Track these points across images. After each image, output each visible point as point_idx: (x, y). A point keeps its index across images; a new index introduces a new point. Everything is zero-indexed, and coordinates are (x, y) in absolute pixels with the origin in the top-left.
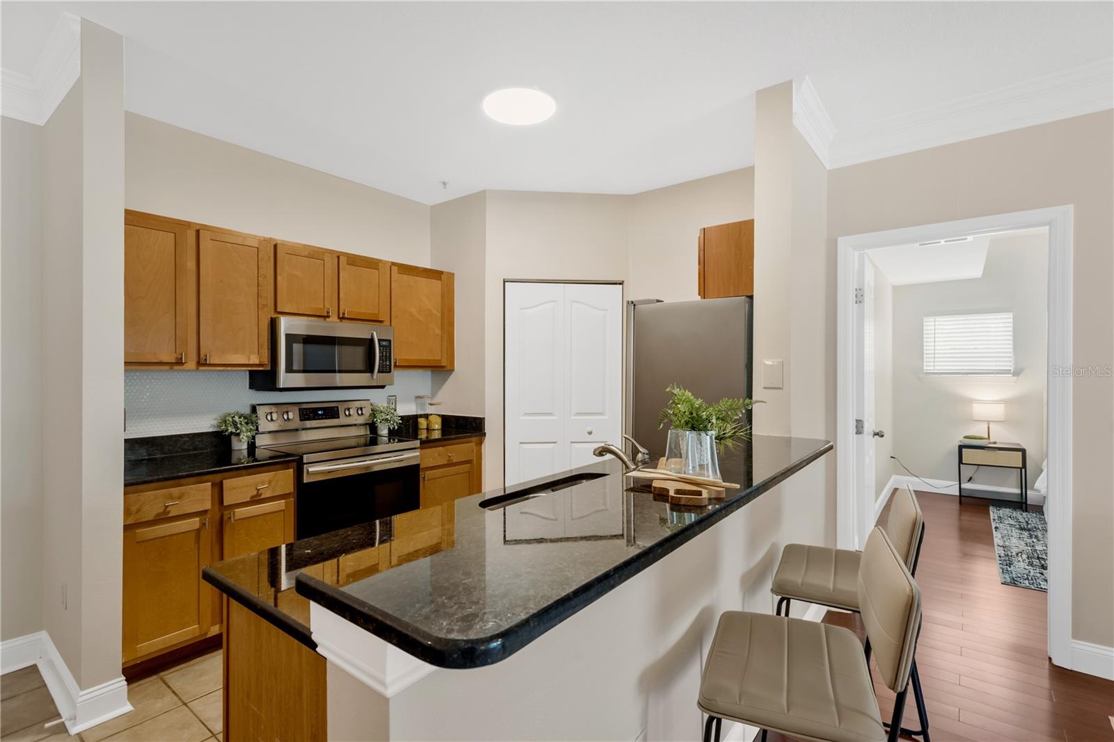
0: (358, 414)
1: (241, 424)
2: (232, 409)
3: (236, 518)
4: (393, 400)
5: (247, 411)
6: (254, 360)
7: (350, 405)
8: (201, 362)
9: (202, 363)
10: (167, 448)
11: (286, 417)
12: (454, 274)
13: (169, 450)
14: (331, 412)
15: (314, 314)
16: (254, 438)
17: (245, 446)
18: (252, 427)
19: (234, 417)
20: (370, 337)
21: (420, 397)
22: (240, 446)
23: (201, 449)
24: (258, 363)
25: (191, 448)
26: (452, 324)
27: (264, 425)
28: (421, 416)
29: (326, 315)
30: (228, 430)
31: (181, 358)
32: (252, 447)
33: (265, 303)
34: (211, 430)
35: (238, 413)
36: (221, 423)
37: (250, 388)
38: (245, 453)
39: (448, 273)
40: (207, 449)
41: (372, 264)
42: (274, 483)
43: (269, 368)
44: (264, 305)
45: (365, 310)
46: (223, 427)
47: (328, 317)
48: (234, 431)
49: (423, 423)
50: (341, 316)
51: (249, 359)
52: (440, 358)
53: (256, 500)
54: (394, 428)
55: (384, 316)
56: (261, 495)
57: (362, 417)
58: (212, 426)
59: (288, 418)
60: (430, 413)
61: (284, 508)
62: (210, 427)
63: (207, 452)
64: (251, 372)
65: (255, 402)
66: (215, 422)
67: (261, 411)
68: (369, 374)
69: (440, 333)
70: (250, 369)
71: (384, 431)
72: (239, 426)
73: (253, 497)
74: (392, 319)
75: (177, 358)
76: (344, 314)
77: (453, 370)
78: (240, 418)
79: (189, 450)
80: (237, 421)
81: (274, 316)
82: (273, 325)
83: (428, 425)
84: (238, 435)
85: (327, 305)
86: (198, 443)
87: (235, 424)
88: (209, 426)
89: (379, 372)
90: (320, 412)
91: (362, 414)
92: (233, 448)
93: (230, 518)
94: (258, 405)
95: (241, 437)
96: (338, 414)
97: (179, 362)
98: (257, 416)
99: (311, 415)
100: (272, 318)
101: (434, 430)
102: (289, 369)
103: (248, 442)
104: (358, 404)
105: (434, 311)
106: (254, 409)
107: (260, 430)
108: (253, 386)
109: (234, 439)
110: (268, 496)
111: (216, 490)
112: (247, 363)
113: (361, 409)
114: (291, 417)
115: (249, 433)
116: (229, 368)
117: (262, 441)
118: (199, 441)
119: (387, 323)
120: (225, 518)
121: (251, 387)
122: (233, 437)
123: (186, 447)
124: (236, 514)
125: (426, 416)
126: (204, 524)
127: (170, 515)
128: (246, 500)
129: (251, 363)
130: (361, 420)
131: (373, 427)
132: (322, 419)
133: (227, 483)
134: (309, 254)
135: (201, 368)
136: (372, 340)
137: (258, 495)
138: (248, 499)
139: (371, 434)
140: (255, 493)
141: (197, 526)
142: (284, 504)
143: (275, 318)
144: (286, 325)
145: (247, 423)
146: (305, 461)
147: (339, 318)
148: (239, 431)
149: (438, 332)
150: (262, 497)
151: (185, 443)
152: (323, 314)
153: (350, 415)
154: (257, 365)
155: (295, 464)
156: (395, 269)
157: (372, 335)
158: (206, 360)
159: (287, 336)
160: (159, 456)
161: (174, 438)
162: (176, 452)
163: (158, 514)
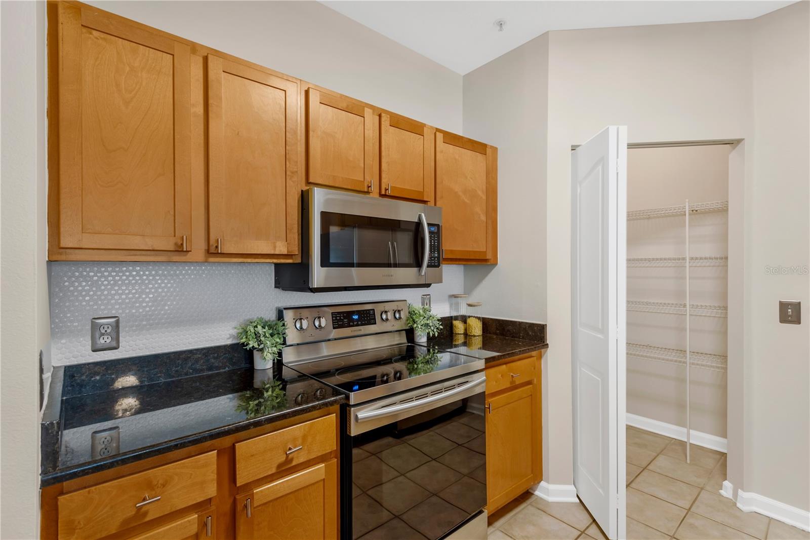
0: (395, 317)
1: (265, 336)
2: (255, 315)
3: (256, 504)
4: (426, 300)
5: (272, 316)
6: (281, 248)
7: (387, 307)
8: (212, 250)
9: (213, 252)
10: (174, 369)
11: (317, 324)
12: (497, 149)
13: (177, 371)
14: (367, 317)
15: (353, 188)
16: (280, 354)
17: (270, 365)
18: (278, 340)
19: (256, 327)
20: (417, 220)
21: (455, 296)
22: (264, 363)
23: (218, 368)
24: (286, 253)
25: (205, 367)
26: (495, 209)
27: (292, 336)
28: (456, 318)
29: (366, 190)
30: (248, 344)
31: (182, 244)
32: (278, 365)
33: (295, 170)
34: (229, 342)
35: (261, 319)
36: (241, 333)
37: (276, 287)
38: (270, 373)
39: (492, 147)
40: (225, 369)
41: (416, 128)
42: (310, 439)
43: (299, 260)
44: (293, 173)
45: (409, 185)
46: (243, 340)
47: (368, 193)
48: (256, 345)
49: (459, 327)
50: (383, 192)
51: (275, 247)
52: (485, 250)
53: (286, 468)
54: (434, 335)
55: (428, 196)
56: (292, 460)
57: (398, 322)
58: (232, 336)
59: (320, 326)
60: (468, 314)
61: (323, 477)
62: (228, 339)
63: (225, 372)
64: (277, 266)
65: (282, 305)
66: (234, 332)
67: (289, 316)
68: (415, 270)
69: (485, 219)
70: (275, 261)
71: (422, 338)
72: (263, 339)
73: (279, 466)
74: (437, 199)
75: (176, 244)
76: (386, 190)
77: (496, 264)
78: (263, 327)
79: (202, 370)
80: (260, 332)
81: (305, 188)
82: (305, 201)
83: (466, 330)
84: (262, 350)
85: (368, 178)
86: (213, 361)
87: (257, 335)
88: (228, 336)
89: (428, 266)
90: (356, 317)
91: (400, 318)
92: (255, 368)
93: (246, 506)
94: (285, 309)
95: (265, 353)
96: (375, 319)
97: (180, 250)
98: (284, 325)
99: (345, 320)
100: (302, 191)
101: (475, 336)
102: (325, 262)
103: (274, 360)
104: (394, 306)
105: (480, 193)
106: (280, 315)
107: (288, 343)
108: (280, 284)
109: (257, 355)
110: (302, 460)
111: (225, 459)
112: (272, 252)
113: (399, 311)
114: (323, 325)
115: (275, 349)
116: (249, 260)
117: (289, 357)
118: (214, 358)
119: (432, 203)
120: (239, 507)
121: (278, 285)
122: (255, 352)
123: (198, 366)
124: (256, 497)
125: (464, 319)
126: (205, 524)
127: (148, 519)
128: (270, 473)
129: (277, 252)
130: (398, 325)
131: (410, 333)
132: (357, 325)
133: (242, 448)
134: (348, 106)
135: (212, 260)
136: (419, 225)
137: (288, 460)
138: (274, 470)
139: (408, 342)
140: (283, 458)
141: (194, 529)
142: (323, 471)
143: (308, 191)
144: (320, 201)
145: (272, 335)
146: (352, 402)
147: (380, 195)
148: (262, 346)
149: (483, 218)
150: (294, 463)
151: (197, 361)
152: (363, 190)
153: (387, 319)
154: (285, 255)
155: (337, 407)
156: (440, 136)
157: (420, 218)
158: (217, 247)
159: (324, 214)
160: (163, 380)
161: (183, 356)
162: (186, 374)
163: (126, 522)
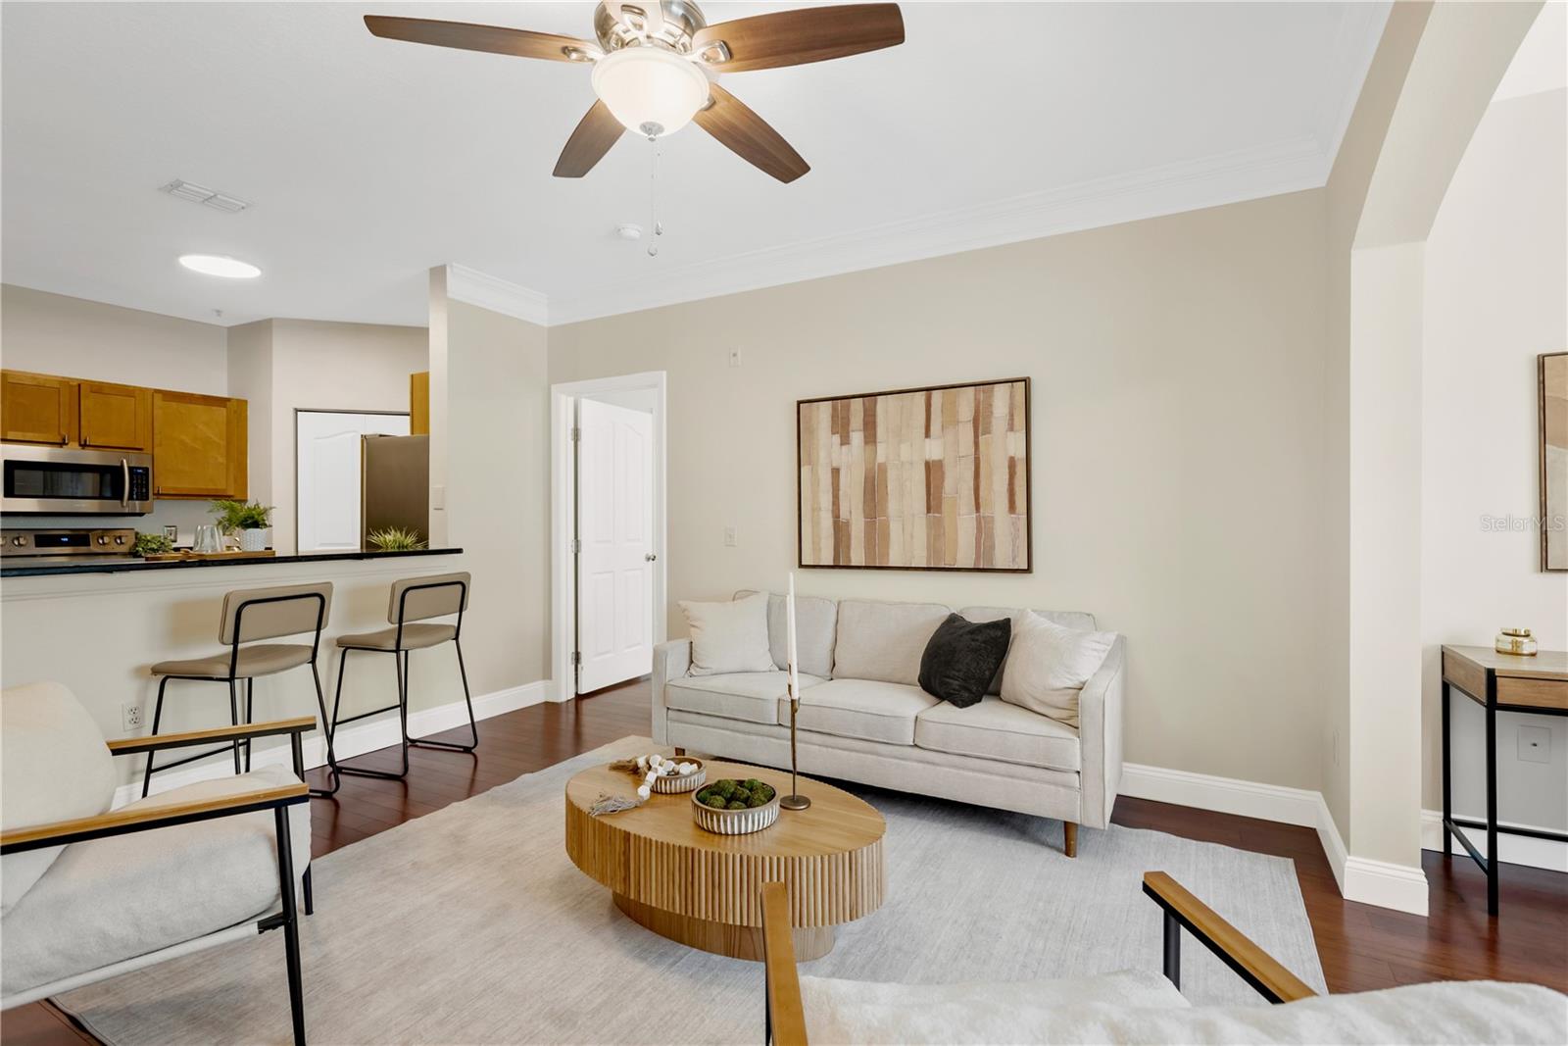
0: (116, 543)
4: (171, 530)
11: (16, 543)
12: (246, 402)
15: (46, 441)
20: (119, 464)
26: (243, 453)
29: (60, 442)
39: (238, 400)
41: (125, 391)
47: (64, 444)
50: (83, 443)
52: (224, 487)
55: (142, 444)
57: (122, 546)
59: (19, 543)
68: (115, 501)
69: (225, 462)
74: (155, 446)
76: (85, 441)
77: (246, 501)
85: (63, 433)
89: (130, 499)
90: (63, 539)
91: (122, 543)
96: (89, 542)
102: (9, 495)
105: (216, 439)
113: (121, 538)
114: (22, 543)
119: (148, 450)
130: (120, 549)
134: (39, 382)
136: (120, 468)
147: (80, 445)
149: (222, 460)
152: (56, 441)
153: (104, 543)
156: (158, 397)
157: (121, 462)
159: (7, 462)
